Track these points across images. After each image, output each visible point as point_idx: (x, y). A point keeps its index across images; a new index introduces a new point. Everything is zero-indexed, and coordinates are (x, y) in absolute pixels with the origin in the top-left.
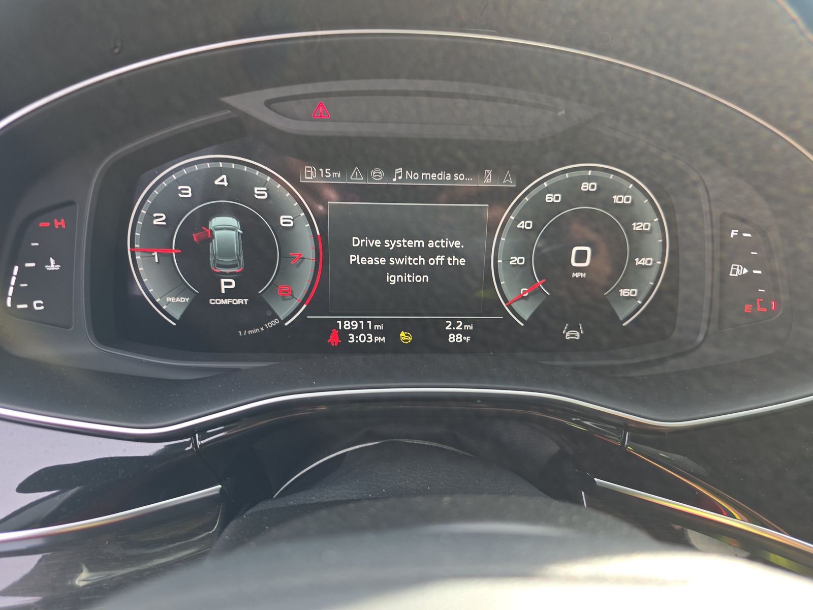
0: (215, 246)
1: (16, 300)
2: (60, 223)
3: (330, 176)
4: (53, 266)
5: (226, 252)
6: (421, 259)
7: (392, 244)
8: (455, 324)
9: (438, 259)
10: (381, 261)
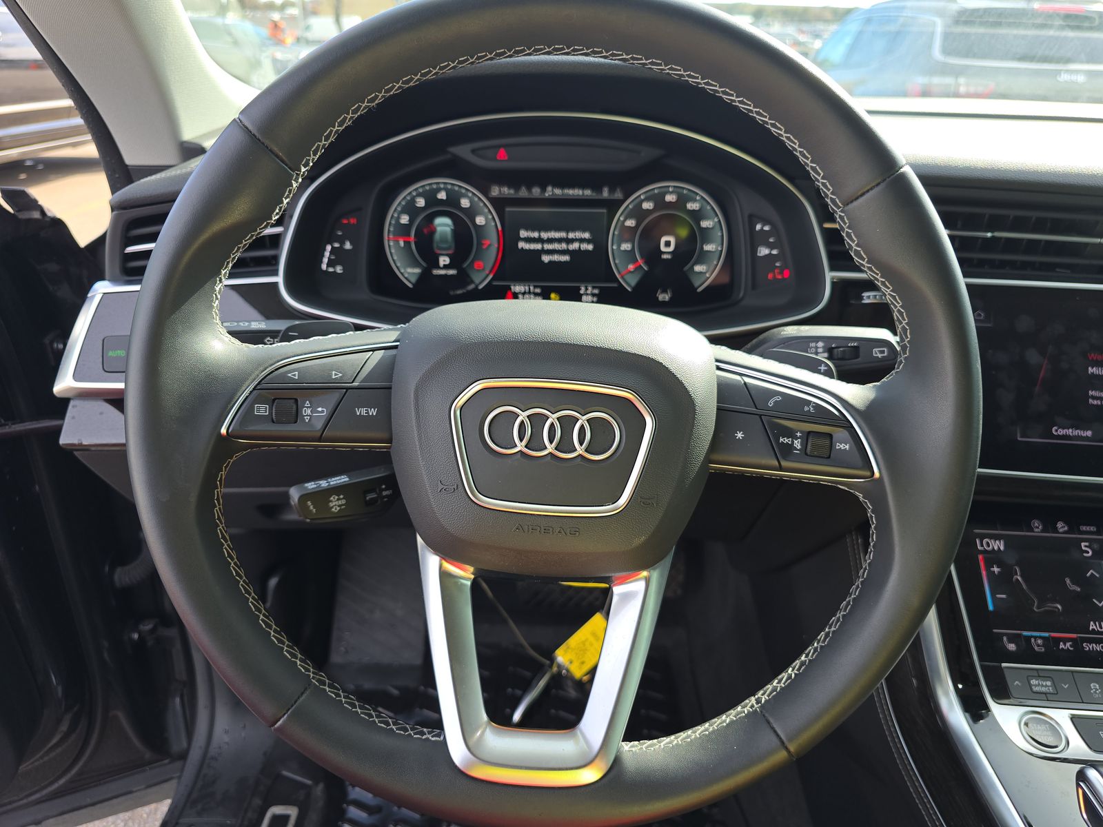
0: (437, 236)
1: (329, 265)
2: (353, 221)
3: (507, 191)
4: (348, 246)
5: (443, 240)
6: (564, 246)
7: (545, 235)
8: (587, 289)
9: (575, 246)
10: (538, 246)
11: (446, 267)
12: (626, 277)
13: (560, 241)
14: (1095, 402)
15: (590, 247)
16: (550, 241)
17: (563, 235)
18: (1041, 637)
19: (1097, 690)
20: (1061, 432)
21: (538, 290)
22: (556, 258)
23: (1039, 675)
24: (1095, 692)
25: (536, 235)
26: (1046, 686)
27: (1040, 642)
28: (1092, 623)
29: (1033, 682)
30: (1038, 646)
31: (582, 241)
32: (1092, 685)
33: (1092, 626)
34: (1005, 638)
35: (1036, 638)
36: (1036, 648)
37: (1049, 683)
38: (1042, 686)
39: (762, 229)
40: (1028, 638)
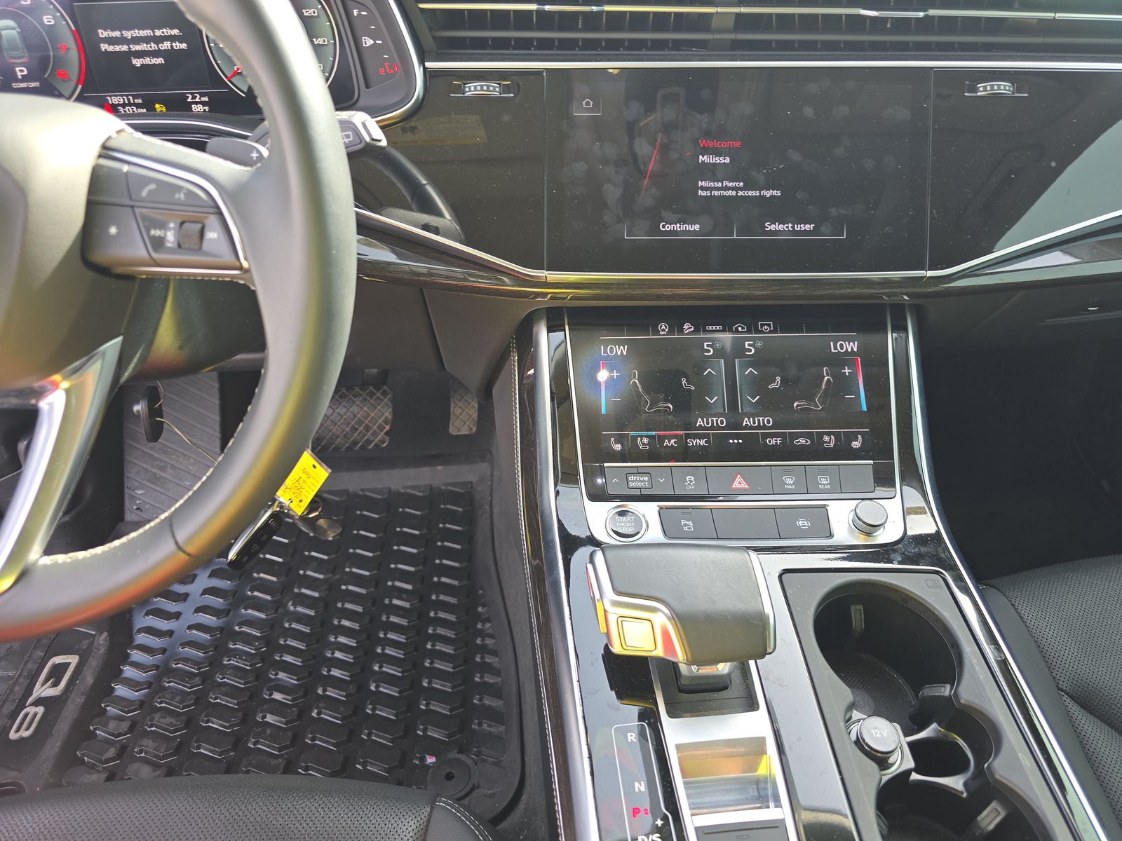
5: (13, 46)
6: (153, 46)
7: (128, 34)
8: (194, 97)
9: (166, 45)
10: (125, 48)
11: (25, 79)
12: (233, 80)
13: (146, 40)
14: (704, 193)
15: (184, 46)
16: (137, 40)
17: (148, 32)
18: (647, 436)
19: (691, 481)
20: (669, 227)
21: (140, 101)
22: (147, 61)
23: (639, 472)
24: (689, 484)
25: (117, 34)
26: (644, 481)
27: (645, 440)
28: (700, 419)
29: (632, 478)
30: (643, 444)
31: (172, 39)
32: (687, 478)
33: (699, 422)
34: (612, 439)
35: (642, 437)
36: (641, 447)
37: (646, 479)
38: (640, 481)
39: (359, 15)
40: (635, 438)
